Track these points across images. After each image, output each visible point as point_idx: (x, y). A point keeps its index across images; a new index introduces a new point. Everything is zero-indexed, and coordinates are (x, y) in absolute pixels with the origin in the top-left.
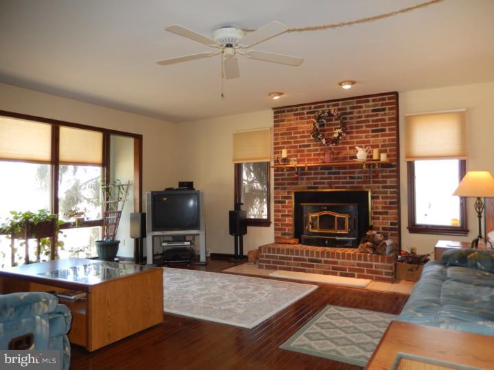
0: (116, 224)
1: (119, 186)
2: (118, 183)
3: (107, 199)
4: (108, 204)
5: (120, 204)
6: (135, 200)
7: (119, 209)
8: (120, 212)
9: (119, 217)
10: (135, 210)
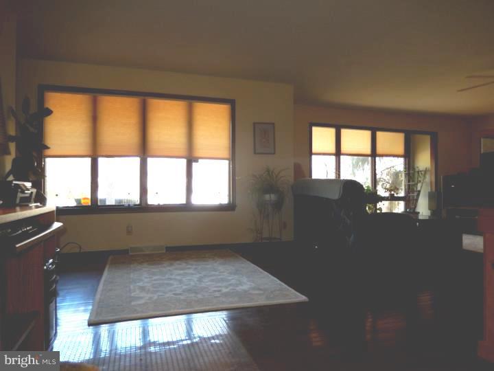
0: (417, 200)
1: (418, 172)
2: (417, 170)
3: (409, 181)
4: (409, 185)
5: (419, 185)
6: (431, 182)
7: (419, 189)
8: (420, 191)
9: (418, 195)
10: (431, 189)
